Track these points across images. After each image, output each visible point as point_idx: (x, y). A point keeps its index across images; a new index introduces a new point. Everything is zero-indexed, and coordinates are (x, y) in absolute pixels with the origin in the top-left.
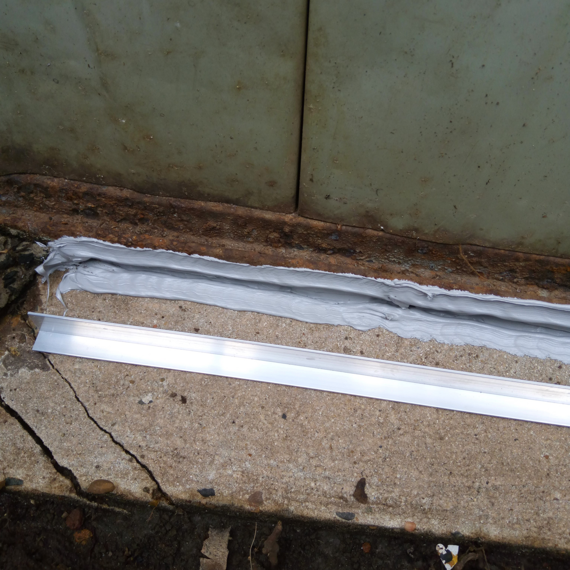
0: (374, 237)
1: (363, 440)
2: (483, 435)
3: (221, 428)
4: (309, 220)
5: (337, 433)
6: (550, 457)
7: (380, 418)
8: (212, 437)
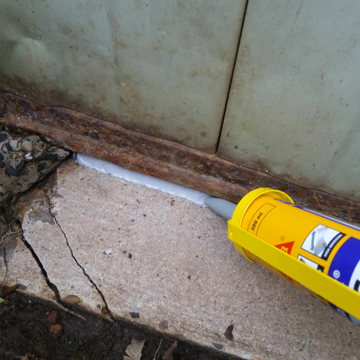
0: (261, 176)
1: (236, 301)
2: (312, 312)
3: (150, 277)
4: (223, 160)
5: (220, 294)
6: (353, 334)
7: (248, 289)
8: (144, 282)
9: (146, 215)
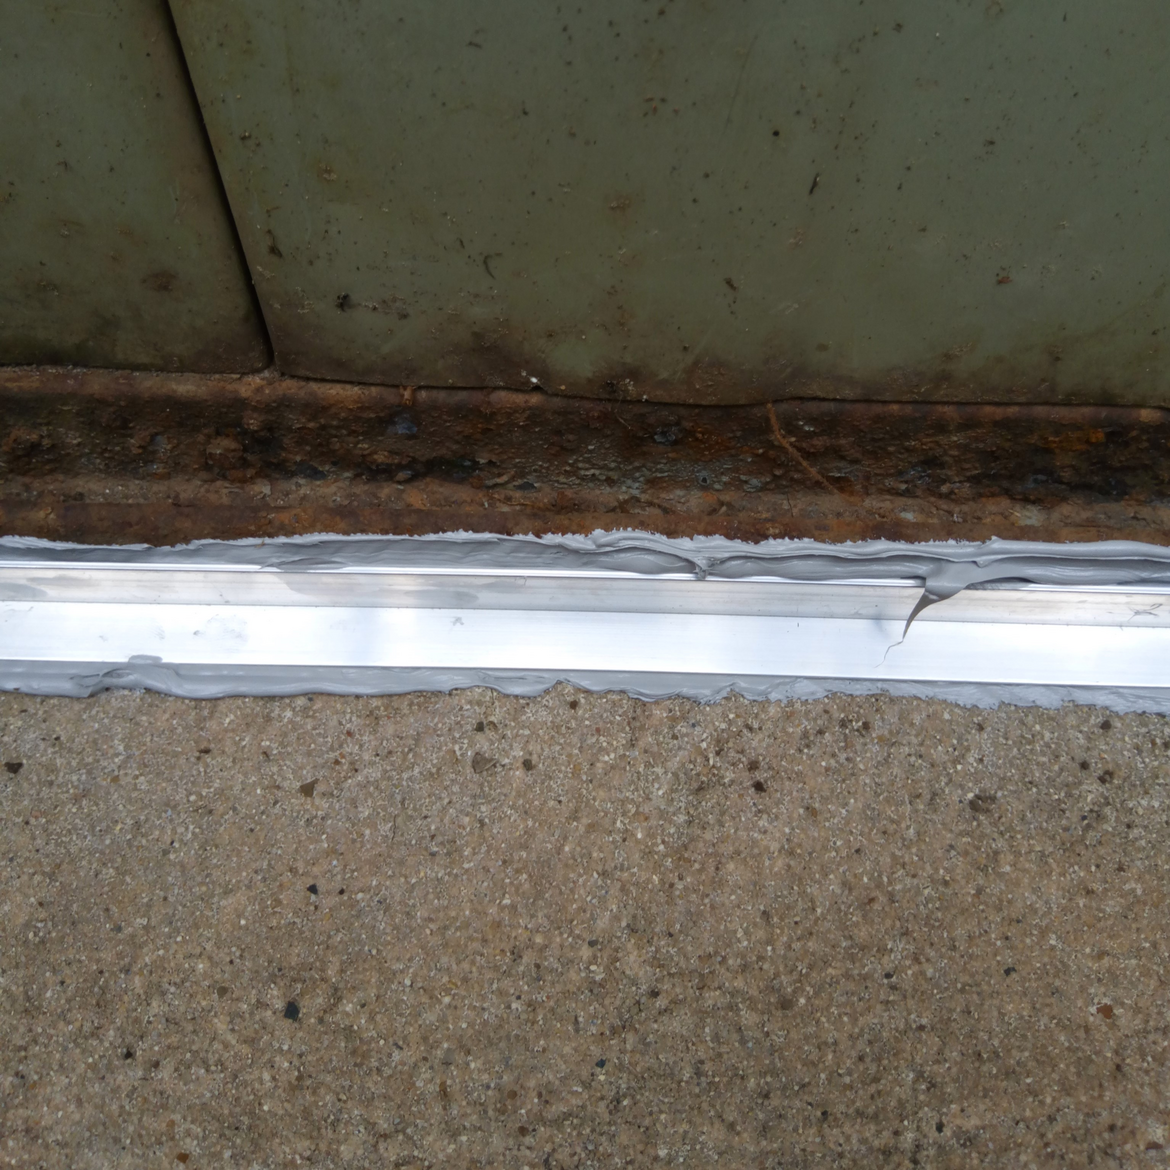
0: (516, 411)
1: (544, 1050)
2: (910, 972)
3: (90, 1080)
4: (314, 386)
5: (460, 1040)
6: (1118, 1011)
7: (593, 968)
8: (60, 1114)
9: (20, 765)
